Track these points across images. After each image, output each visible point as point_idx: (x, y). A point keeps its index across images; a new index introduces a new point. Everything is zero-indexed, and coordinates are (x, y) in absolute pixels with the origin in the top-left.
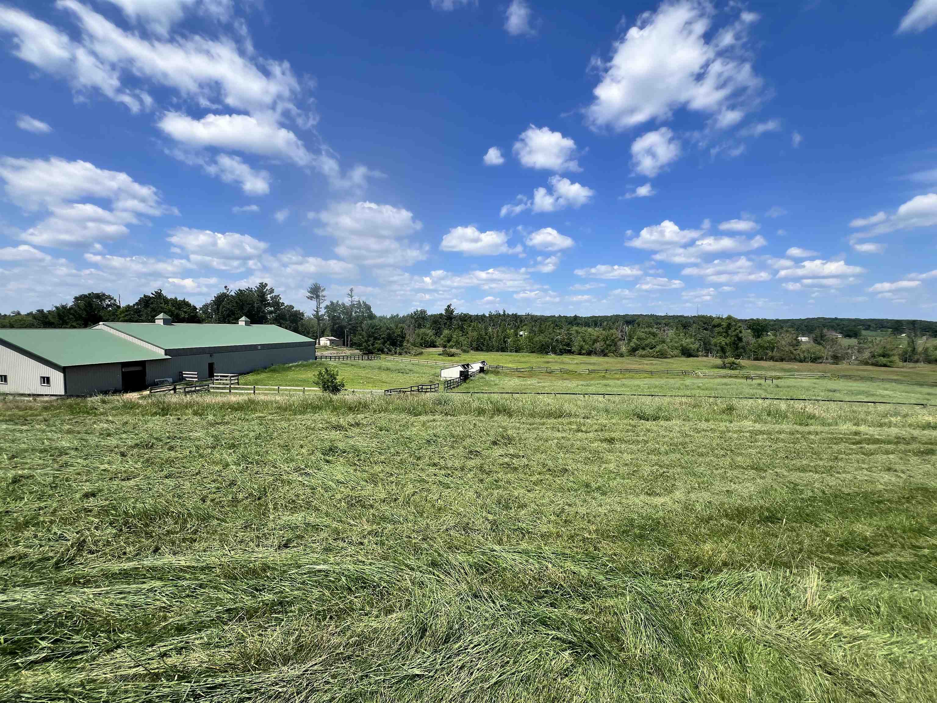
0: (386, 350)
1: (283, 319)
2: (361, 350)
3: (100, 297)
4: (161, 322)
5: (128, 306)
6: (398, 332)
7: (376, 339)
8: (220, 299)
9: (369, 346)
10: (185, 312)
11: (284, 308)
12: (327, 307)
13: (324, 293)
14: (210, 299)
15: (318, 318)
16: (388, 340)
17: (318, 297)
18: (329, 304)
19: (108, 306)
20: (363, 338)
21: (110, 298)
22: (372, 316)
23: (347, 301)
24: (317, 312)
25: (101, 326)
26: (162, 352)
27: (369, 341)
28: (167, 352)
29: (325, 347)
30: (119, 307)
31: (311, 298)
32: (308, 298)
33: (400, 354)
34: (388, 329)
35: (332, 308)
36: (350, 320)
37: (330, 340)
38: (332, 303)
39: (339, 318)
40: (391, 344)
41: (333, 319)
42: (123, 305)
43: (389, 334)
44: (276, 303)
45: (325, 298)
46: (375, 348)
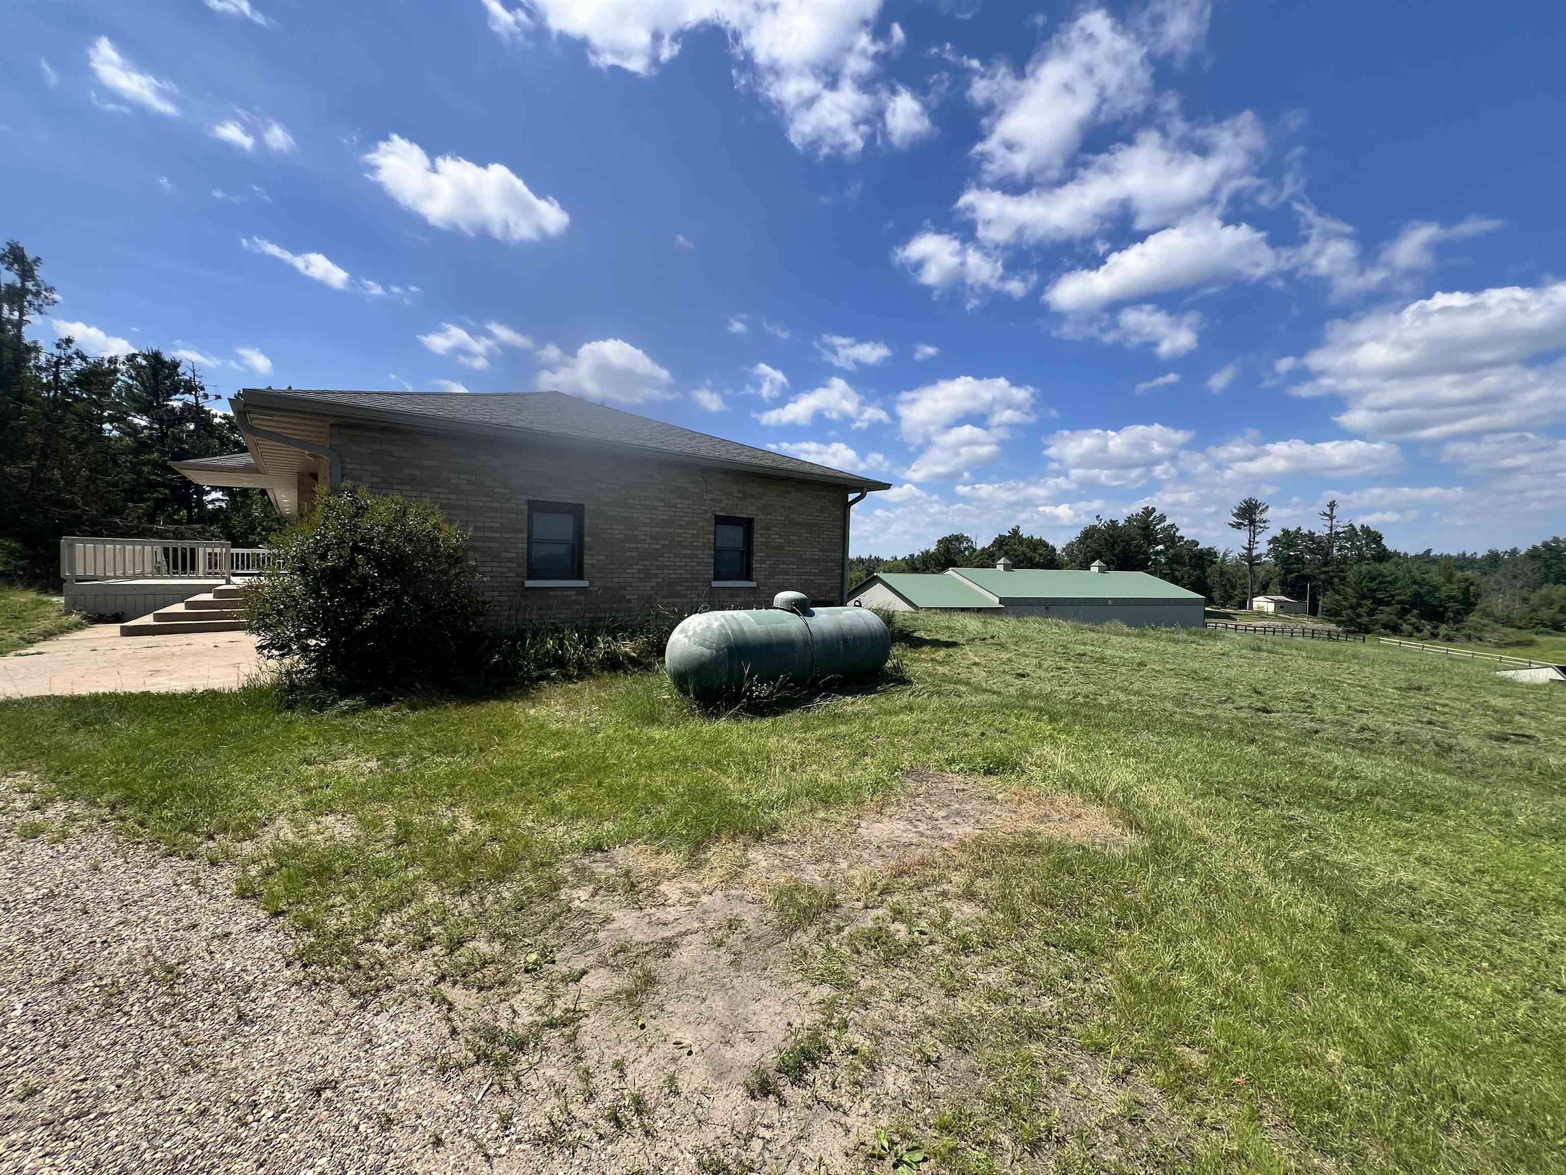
0: (1405, 627)
1: (1178, 563)
2: (1339, 624)
3: (959, 539)
4: (1000, 568)
5: (984, 549)
6: (1453, 589)
7: (1380, 602)
8: (1089, 534)
9: (1359, 616)
10: (1041, 555)
11: (1182, 546)
12: (1275, 540)
13: (1264, 516)
14: (1074, 535)
15: (1251, 559)
16: (1414, 606)
17: (1252, 522)
18: (1279, 533)
19: (966, 549)
20: (1345, 599)
21: (968, 540)
22: (1383, 556)
23: (1321, 529)
24: (1250, 550)
25: (950, 572)
26: (997, 600)
27: (1359, 605)
28: (1002, 600)
29: (1262, 615)
30: (975, 550)
31: (1238, 526)
32: (1233, 526)
33: (1449, 639)
34: (1415, 583)
35: (1287, 539)
36: (1326, 564)
37: (1276, 602)
38: (1286, 533)
39: (1299, 559)
40: (1421, 616)
41: (1285, 562)
42: (979, 548)
43: (1417, 595)
44: (1171, 538)
45: (1267, 525)
46: (1375, 623)
